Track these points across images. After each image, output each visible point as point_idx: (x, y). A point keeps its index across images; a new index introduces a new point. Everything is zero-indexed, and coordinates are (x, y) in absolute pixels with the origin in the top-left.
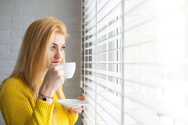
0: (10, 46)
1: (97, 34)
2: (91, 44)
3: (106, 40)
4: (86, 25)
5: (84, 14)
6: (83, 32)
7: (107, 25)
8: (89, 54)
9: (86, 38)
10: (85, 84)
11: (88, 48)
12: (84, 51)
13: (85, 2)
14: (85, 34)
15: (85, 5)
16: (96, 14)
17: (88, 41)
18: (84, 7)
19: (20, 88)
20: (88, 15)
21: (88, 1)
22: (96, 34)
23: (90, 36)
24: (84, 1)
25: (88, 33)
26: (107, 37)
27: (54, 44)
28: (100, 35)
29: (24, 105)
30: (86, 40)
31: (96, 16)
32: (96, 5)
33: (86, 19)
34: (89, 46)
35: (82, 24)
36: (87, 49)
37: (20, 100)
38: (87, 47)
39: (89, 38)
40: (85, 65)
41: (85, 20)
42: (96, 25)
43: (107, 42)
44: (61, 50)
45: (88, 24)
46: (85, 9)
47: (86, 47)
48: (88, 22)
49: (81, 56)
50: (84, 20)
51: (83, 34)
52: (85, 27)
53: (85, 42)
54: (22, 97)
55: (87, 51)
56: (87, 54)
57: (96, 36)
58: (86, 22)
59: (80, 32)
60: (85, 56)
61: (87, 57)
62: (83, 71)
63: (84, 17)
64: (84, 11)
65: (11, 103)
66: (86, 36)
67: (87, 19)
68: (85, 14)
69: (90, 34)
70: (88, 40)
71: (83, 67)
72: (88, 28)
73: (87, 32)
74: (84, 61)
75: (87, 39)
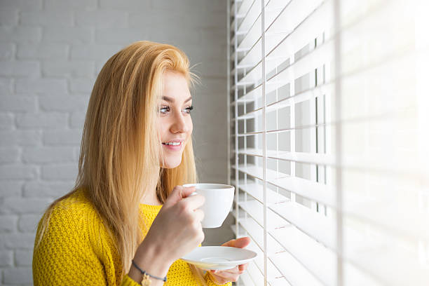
0: (67, 115)
1: (266, 83)
2: (250, 107)
3: (289, 99)
4: (239, 62)
5: (233, 34)
6: (233, 78)
7: (292, 61)
8: (247, 132)
9: (238, 92)
10: (238, 203)
11: (245, 117)
12: (234, 123)
13: (236, 6)
14: (237, 84)
15: (236, 12)
16: (263, 34)
17: (245, 100)
18: (233, 18)
19: (84, 230)
20: (243, 35)
21: (241, 3)
22: (263, 84)
23: (250, 88)
24: (233, 3)
25: (244, 79)
26: (292, 93)
27: (165, 99)
28: (273, 85)
29: (88, 280)
30: (239, 97)
31: (263, 37)
32: (263, 9)
33: (238, 45)
34: (247, 112)
35: (228, 58)
36: (241, 118)
37: (78, 266)
38: (241, 113)
39: (247, 92)
40: (237, 159)
41: (237, 50)
42: (263, 61)
43: (292, 103)
44: (184, 115)
45: (244, 57)
46: (236, 22)
47: (239, 115)
48: (243, 52)
49: (229, 135)
50: (233, 47)
51: (233, 83)
52: (237, 67)
53: (238, 101)
54: (85, 258)
55: (241, 122)
56: (241, 131)
57: (264, 89)
58: (239, 53)
59: (226, 78)
60: (237, 135)
61: (241, 139)
62: (234, 171)
63: (234, 42)
64: (234, 27)
65: (57, 271)
66: (238, 86)
67: (240, 46)
68: (237, 33)
69: (249, 83)
70: (244, 97)
71: (233, 162)
72: (242, 69)
73: (241, 77)
74: (234, 148)
75: (241, 94)
